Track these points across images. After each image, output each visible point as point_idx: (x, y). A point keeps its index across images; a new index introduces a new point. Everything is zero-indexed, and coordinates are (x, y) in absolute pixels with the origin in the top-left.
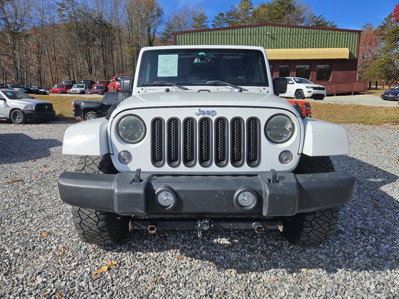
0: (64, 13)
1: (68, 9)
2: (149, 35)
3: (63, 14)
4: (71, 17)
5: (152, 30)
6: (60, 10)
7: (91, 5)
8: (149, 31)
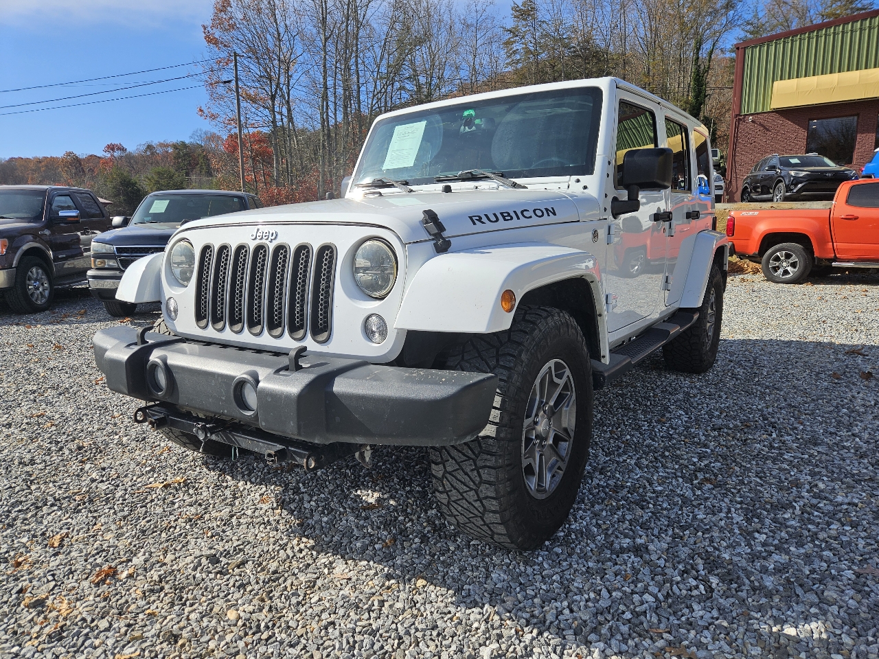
0: (515, 47)
1: (523, 37)
2: (698, 58)
3: (515, 49)
4: (528, 51)
5: (707, 46)
6: (508, 43)
7: (570, 19)
8: (698, 49)
